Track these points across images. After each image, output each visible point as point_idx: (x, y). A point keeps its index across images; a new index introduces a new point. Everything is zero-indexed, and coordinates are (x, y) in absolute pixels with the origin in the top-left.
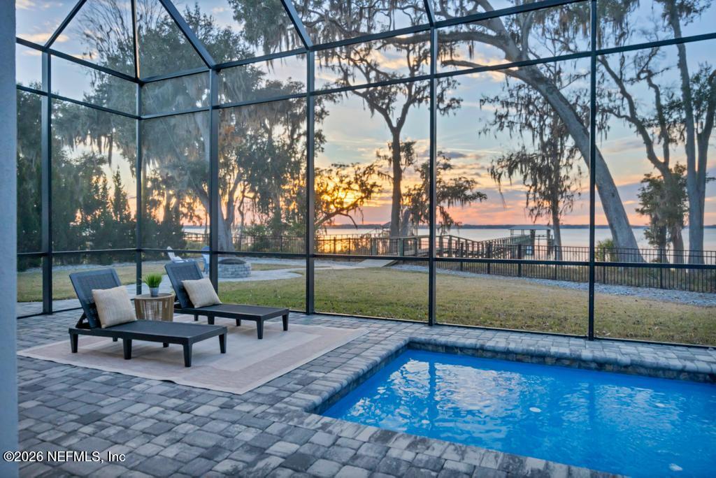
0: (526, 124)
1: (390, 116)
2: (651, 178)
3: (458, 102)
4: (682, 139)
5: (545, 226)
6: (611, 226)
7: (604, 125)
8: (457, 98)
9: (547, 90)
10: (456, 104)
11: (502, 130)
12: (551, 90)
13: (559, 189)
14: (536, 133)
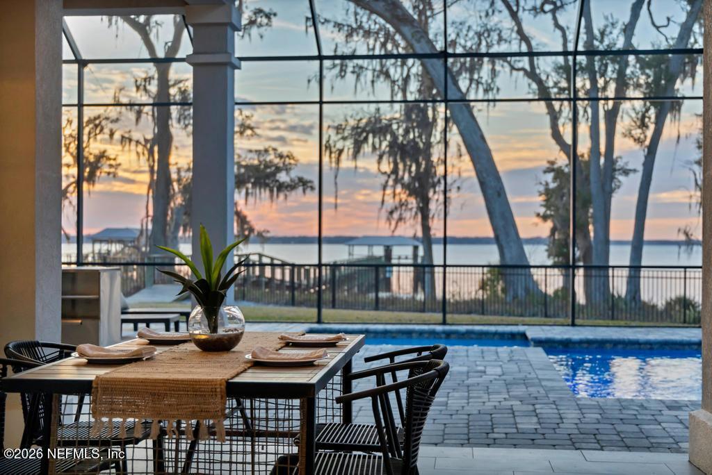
0: (381, 72)
1: (152, 37)
2: (556, 166)
3: (268, 16)
4: (586, 117)
5: (410, 238)
6: (497, 240)
7: (492, 86)
8: (267, 10)
9: (413, 37)
10: (265, 21)
11: (343, 77)
12: (419, 36)
13: (430, 180)
14: (396, 88)
